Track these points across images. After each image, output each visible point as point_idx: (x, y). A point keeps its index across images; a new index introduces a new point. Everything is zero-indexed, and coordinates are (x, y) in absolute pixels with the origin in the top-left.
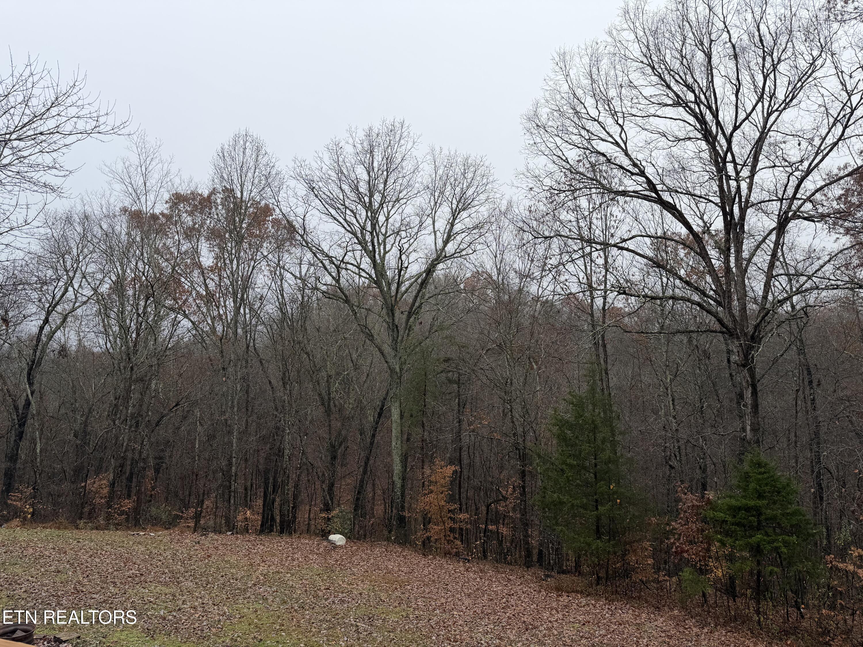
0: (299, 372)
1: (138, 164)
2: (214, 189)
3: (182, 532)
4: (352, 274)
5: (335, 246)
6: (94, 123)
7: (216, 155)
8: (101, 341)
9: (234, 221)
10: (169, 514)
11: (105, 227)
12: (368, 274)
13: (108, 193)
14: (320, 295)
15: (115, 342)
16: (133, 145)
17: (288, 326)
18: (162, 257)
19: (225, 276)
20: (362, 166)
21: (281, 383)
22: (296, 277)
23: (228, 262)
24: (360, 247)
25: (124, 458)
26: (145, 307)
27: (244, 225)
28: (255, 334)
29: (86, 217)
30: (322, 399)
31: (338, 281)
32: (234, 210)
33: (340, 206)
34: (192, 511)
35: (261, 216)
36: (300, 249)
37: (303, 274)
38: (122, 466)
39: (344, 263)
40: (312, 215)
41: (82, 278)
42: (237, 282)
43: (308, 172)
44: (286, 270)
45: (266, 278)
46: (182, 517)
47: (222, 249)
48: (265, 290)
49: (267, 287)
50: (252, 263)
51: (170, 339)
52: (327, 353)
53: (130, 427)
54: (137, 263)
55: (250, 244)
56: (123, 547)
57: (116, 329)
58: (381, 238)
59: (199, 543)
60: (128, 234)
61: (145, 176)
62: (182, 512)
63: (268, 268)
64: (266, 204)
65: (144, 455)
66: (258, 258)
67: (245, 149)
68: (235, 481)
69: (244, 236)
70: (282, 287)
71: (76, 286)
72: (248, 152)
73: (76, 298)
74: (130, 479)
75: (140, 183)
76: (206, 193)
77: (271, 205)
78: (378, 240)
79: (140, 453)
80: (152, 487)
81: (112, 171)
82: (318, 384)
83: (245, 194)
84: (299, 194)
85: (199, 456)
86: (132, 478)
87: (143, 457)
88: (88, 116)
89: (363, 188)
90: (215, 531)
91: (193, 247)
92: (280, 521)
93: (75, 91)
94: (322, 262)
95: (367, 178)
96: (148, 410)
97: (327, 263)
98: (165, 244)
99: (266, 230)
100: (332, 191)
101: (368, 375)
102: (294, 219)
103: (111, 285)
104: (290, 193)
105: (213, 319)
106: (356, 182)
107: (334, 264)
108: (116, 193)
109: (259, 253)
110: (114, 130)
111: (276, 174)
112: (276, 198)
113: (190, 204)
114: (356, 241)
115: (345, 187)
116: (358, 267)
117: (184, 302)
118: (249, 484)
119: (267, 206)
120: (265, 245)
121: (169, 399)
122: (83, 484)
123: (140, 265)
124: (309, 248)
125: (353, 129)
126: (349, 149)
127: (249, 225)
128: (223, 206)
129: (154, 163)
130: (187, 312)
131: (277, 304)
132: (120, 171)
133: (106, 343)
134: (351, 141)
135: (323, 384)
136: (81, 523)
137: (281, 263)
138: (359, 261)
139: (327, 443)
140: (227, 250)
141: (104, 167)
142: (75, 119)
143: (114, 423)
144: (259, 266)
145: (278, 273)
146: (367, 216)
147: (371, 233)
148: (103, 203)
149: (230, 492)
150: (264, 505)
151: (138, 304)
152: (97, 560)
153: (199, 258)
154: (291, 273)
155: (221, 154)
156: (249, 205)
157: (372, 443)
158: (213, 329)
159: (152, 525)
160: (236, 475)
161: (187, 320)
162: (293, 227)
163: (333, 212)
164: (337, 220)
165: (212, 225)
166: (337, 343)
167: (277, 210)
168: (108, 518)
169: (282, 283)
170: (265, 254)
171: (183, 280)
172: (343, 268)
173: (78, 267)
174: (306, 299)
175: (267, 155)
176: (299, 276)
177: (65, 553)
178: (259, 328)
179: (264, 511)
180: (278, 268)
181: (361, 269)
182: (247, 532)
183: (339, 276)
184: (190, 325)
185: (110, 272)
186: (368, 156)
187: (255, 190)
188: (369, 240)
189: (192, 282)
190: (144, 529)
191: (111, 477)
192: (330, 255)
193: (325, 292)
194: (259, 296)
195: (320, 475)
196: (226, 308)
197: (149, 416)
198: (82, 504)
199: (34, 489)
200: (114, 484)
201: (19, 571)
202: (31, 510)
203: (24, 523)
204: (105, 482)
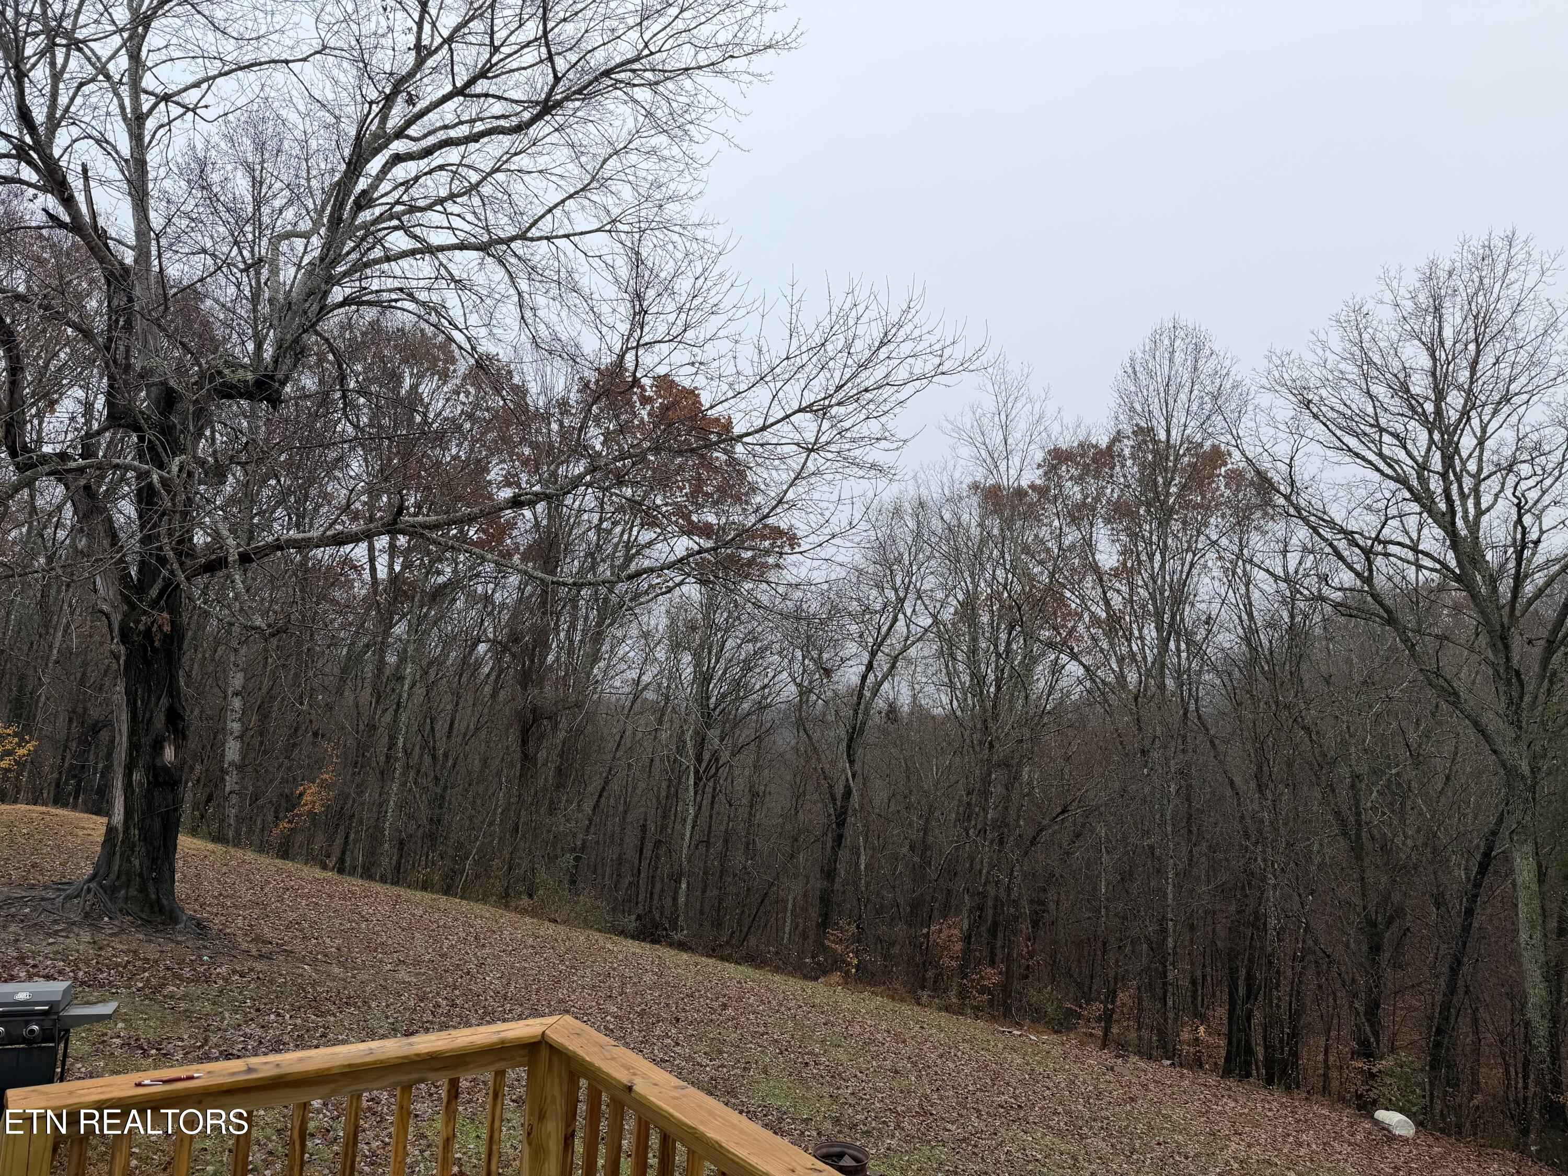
0: (1290, 764)
1: (994, 410)
2: (1119, 432)
3: (1082, 1043)
4: (1399, 563)
5: (1359, 510)
6: (937, 361)
7: (1121, 372)
8: (943, 697)
9: (1155, 482)
10: (1059, 1007)
11: (947, 516)
12: (1439, 562)
13: (950, 465)
14: (1328, 609)
15: (966, 699)
16: (987, 381)
17: (1263, 673)
18: (1034, 557)
19: (1140, 583)
20: (1416, 342)
21: (1253, 784)
22: (1276, 577)
23: (1144, 557)
24: (1416, 508)
25: (984, 895)
26: (1009, 643)
27: (1173, 490)
28: (1197, 689)
29: (922, 505)
30: (1343, 822)
31: (1368, 580)
32: (1154, 466)
33: (1368, 429)
34: (1097, 1008)
35: (1205, 468)
36: (1283, 524)
37: (1291, 570)
38: (981, 908)
39: (1380, 542)
40: (1308, 455)
41: (917, 599)
42: (1162, 594)
43: (1296, 373)
44: (1256, 565)
45: (1216, 583)
46: (1079, 1016)
47: (1134, 537)
48: (1216, 606)
49: (1219, 600)
50: (1189, 556)
51: (1049, 695)
52: (1348, 728)
53: (991, 843)
54: (994, 571)
55: (1184, 523)
56: (988, 1050)
57: (966, 678)
58: (1468, 483)
59: (1112, 1069)
60: (981, 525)
61: (1005, 428)
62: (1081, 1007)
63: (1219, 564)
64: (1213, 446)
65: (1014, 895)
66: (1200, 546)
67: (1173, 353)
68: (1173, 964)
69: (1173, 508)
70: (1249, 598)
71: (909, 612)
72: (1179, 357)
73: (909, 631)
74: (993, 932)
75: (998, 441)
76: (1104, 442)
77: (1223, 446)
78: (1460, 487)
79: (1009, 890)
80: (1028, 952)
81: (957, 429)
82: (1333, 791)
83: (1174, 433)
84: (1279, 418)
85: (1106, 908)
86: (996, 931)
87: (1013, 897)
88: (928, 350)
89: (1420, 385)
90: (1139, 1053)
91: (1083, 538)
92: (1266, 1058)
93: (910, 316)
94: (1331, 545)
95: (1427, 363)
96: (1019, 817)
97: (1342, 545)
98: (1036, 536)
99: (1213, 493)
100: (1348, 402)
101: (1448, 778)
102: (1270, 466)
103: (956, 609)
104: (1262, 418)
105: (1121, 660)
106: (1401, 376)
107: (1358, 545)
108: (962, 462)
109: (1202, 538)
110: (964, 366)
111: (1233, 387)
112: (1234, 431)
113: (1078, 464)
114: (1407, 495)
115: (1379, 390)
116: (1415, 549)
117: (1070, 633)
118: (1199, 974)
119: (1215, 448)
120: (1212, 520)
121: (1050, 801)
122: (925, 931)
123: (1000, 573)
124: (1304, 519)
125: (1392, 274)
126: (1384, 315)
127: (1183, 487)
128: (1134, 459)
129: (1019, 405)
130: (1076, 650)
131: (1240, 631)
132: (969, 427)
133: (951, 701)
134: (1388, 297)
135: (1344, 793)
136: (925, 995)
137: (1245, 551)
138: (1414, 536)
139: (1359, 915)
140: (1143, 537)
141: (945, 424)
142: (909, 360)
143: (967, 834)
144: (1202, 561)
145: (1239, 571)
146: (1431, 440)
147: (1444, 476)
148: (945, 480)
149: (1165, 984)
150: (1230, 1019)
151: (998, 638)
152: (952, 1066)
153: (1093, 555)
154: (1267, 571)
155: (1130, 370)
156: (1181, 452)
157: (1466, 929)
158: (1121, 678)
159: (1033, 1021)
160: (1175, 953)
161: (1076, 663)
162: (1269, 481)
163: (1352, 442)
164: (1363, 458)
165: (1115, 495)
166: (1371, 707)
167: (1236, 455)
168: (963, 994)
169: (1248, 590)
170: (1214, 537)
171: (1068, 594)
172: (1377, 554)
173: (910, 582)
174: (1298, 619)
175: (1214, 356)
176: (1282, 574)
177: (904, 1042)
178: (1206, 677)
179: (1230, 1031)
180: (1240, 563)
181: (1422, 552)
182: (1201, 1066)
183: (1371, 571)
184: (1081, 671)
185: (955, 587)
186: (1429, 319)
187: (1192, 424)
188: (1439, 491)
189: (1082, 598)
190: (1019, 1025)
191: (965, 926)
192: (1349, 528)
193: (1341, 605)
194: (1204, 618)
195: (1348, 981)
196: (1142, 641)
197: (1020, 826)
198: (924, 964)
199: (858, 927)
200: (970, 937)
201: (844, 1058)
202: (855, 962)
203: (846, 980)
204: (956, 932)
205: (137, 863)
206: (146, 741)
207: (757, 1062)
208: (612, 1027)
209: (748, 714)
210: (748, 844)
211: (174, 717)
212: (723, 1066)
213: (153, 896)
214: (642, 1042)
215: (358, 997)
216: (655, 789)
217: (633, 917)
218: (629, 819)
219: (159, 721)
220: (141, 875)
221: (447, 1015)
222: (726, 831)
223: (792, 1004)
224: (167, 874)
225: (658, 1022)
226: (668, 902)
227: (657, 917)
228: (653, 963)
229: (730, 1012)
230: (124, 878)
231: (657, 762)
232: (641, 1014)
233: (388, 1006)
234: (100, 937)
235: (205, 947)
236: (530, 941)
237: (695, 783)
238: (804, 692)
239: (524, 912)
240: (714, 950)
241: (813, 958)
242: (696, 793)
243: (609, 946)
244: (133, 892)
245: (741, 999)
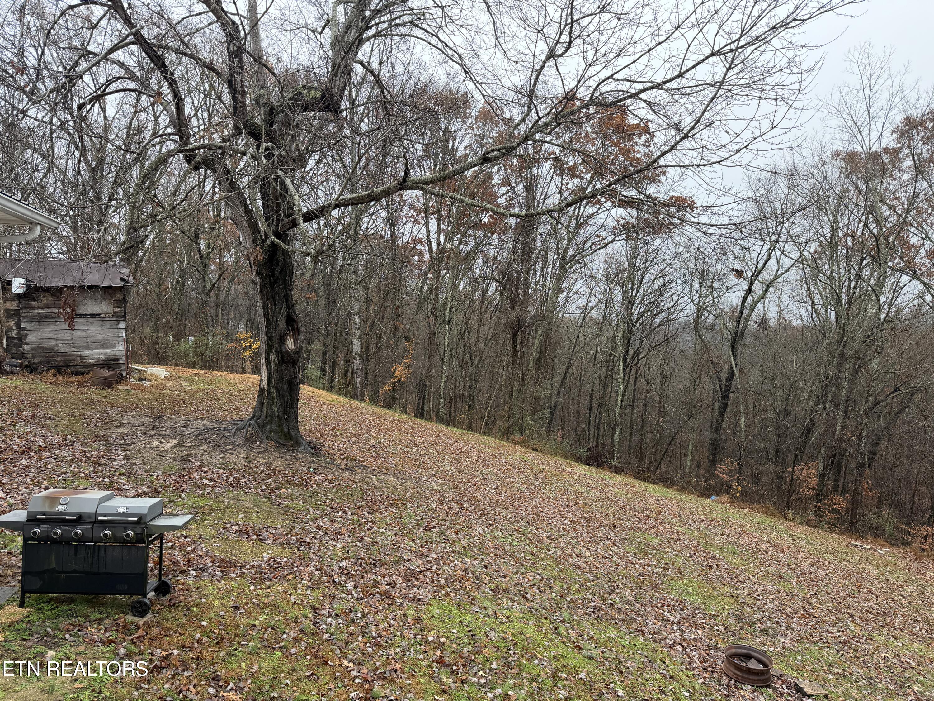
1: (859, 87)
3: (919, 557)
10: (894, 527)
25: (835, 449)
29: (794, 169)
38: (833, 457)
53: (844, 412)
56: (848, 561)
61: (868, 100)
73: (778, 266)
80: (869, 488)
81: (827, 105)
87: (860, 450)
122: (790, 469)
129: (881, 80)
132: (837, 102)
136: (790, 513)
152: (823, 574)
159: (876, 537)
168: (818, 514)
177: (783, 551)
190: (864, 539)
191: (821, 468)
198: (789, 491)
199: (739, 464)
200: (824, 475)
201: (738, 562)
202: (740, 489)
203: (733, 500)
204: (813, 471)
205: (275, 409)
206: (276, 335)
207: (673, 564)
208: (568, 528)
209: (660, 325)
210: (660, 408)
211: (291, 321)
212: (648, 565)
213: (286, 430)
214: (589, 542)
215: (400, 500)
216: (598, 372)
217: (586, 449)
218: (583, 389)
219: (282, 323)
220: (278, 417)
221: (457, 515)
222: (645, 400)
223: (696, 518)
224: (293, 417)
225: (601, 526)
226: (608, 441)
227: (601, 450)
228: (597, 482)
229: (652, 521)
230: (269, 418)
231: (600, 355)
232: (589, 520)
233: (418, 507)
234: (252, 455)
235: (314, 462)
236: (518, 464)
237: (624, 369)
238: (700, 310)
239: (517, 443)
240: (638, 473)
241: (706, 481)
242: (624, 375)
243: (569, 469)
244: (274, 427)
245: (659, 513)
